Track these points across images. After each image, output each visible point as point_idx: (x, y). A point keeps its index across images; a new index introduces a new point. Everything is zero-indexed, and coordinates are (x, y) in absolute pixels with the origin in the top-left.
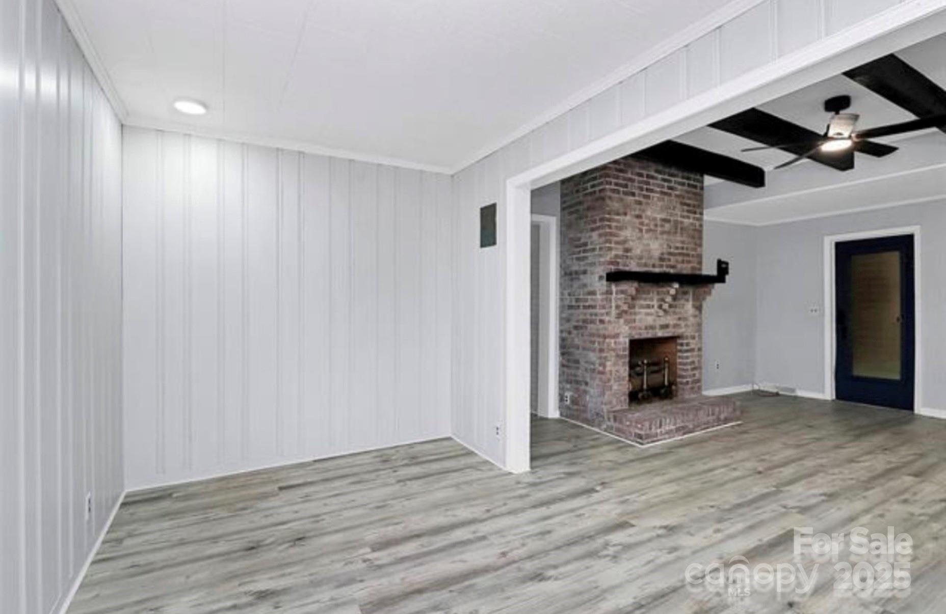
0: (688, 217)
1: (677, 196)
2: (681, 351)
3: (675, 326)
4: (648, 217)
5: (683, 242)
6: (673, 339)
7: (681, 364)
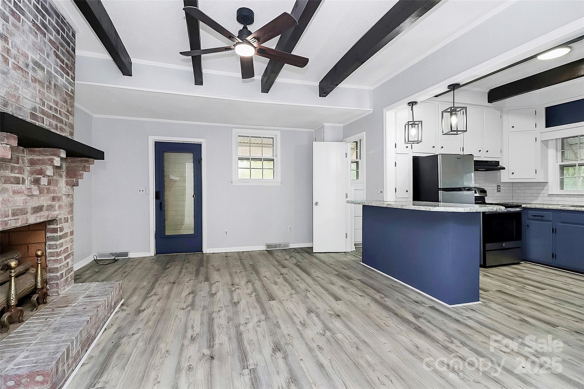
0: (62, 76)
1: (50, 40)
2: (53, 239)
3: (50, 208)
4: (14, 46)
5: (56, 103)
6: (42, 226)
7: (52, 255)
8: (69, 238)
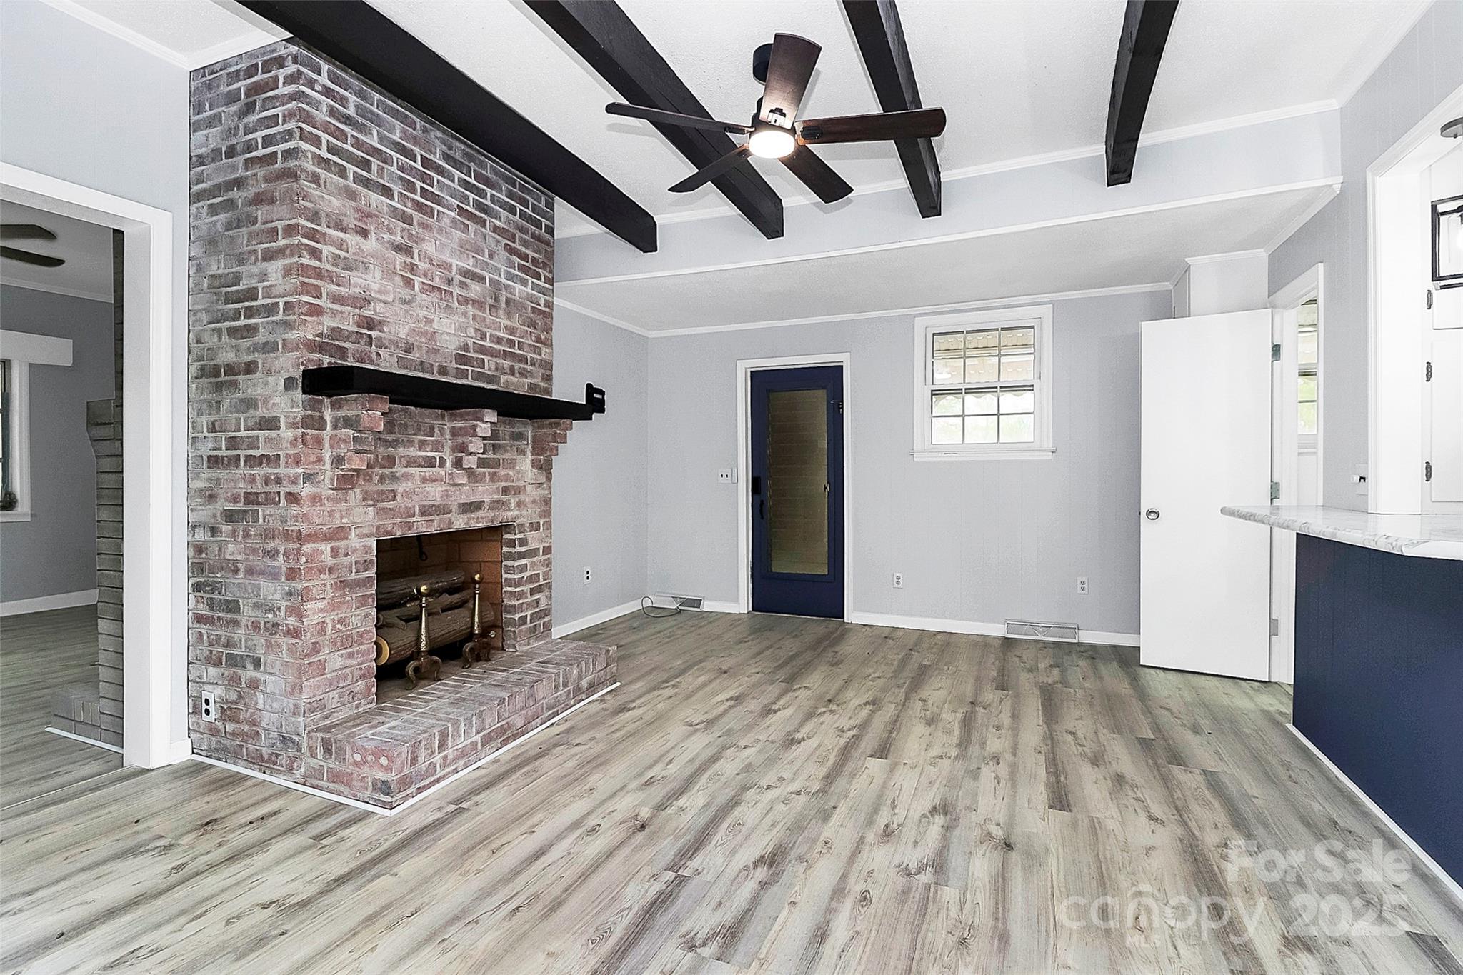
0: (524, 282)
1: (496, 229)
2: (512, 557)
3: (496, 505)
5: (512, 331)
6: (495, 532)
8: (541, 557)
